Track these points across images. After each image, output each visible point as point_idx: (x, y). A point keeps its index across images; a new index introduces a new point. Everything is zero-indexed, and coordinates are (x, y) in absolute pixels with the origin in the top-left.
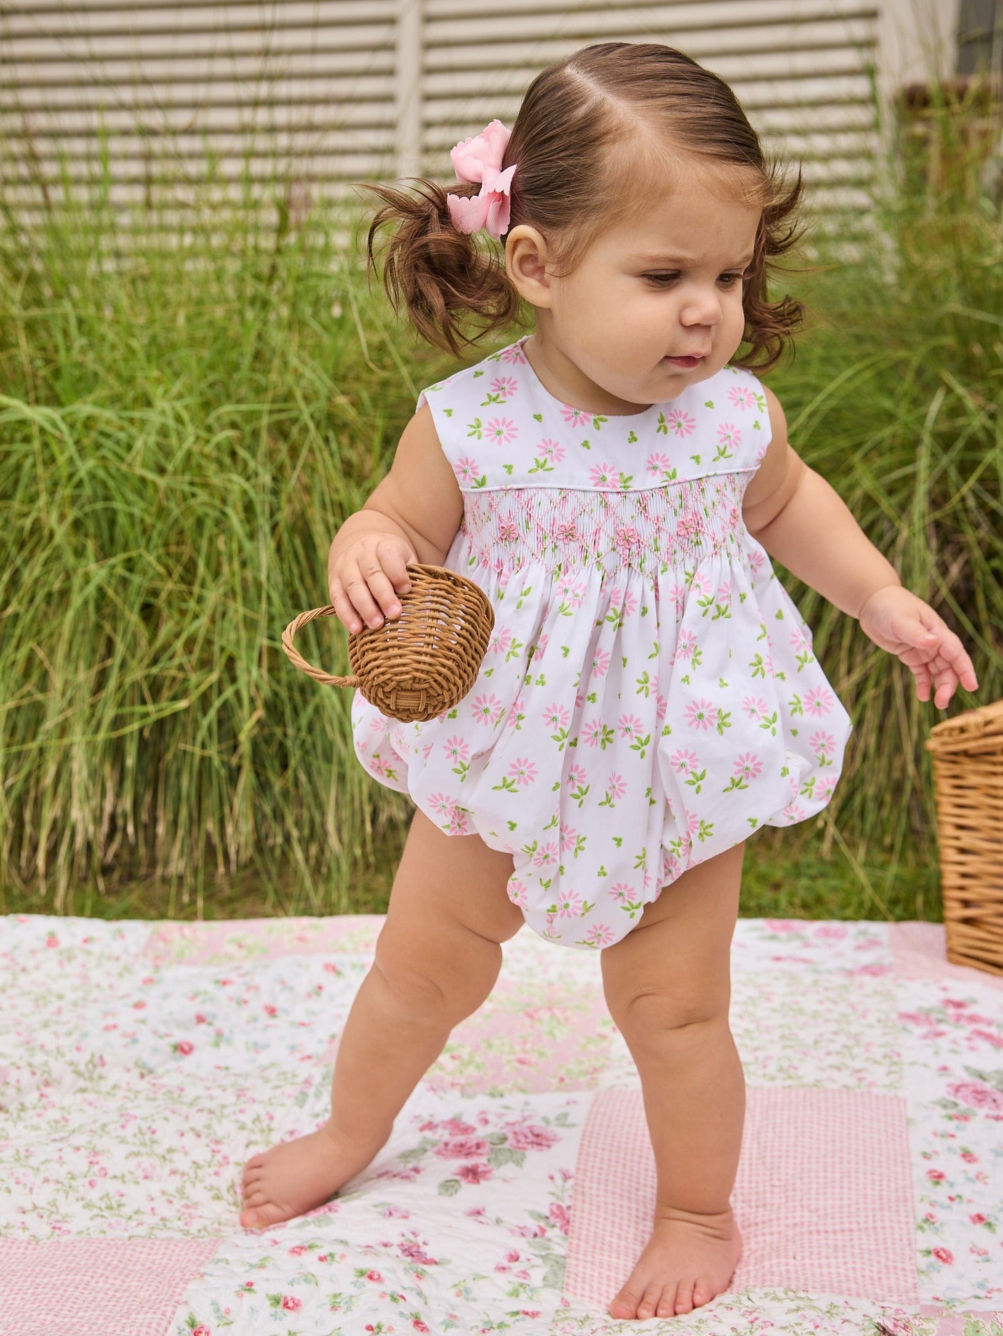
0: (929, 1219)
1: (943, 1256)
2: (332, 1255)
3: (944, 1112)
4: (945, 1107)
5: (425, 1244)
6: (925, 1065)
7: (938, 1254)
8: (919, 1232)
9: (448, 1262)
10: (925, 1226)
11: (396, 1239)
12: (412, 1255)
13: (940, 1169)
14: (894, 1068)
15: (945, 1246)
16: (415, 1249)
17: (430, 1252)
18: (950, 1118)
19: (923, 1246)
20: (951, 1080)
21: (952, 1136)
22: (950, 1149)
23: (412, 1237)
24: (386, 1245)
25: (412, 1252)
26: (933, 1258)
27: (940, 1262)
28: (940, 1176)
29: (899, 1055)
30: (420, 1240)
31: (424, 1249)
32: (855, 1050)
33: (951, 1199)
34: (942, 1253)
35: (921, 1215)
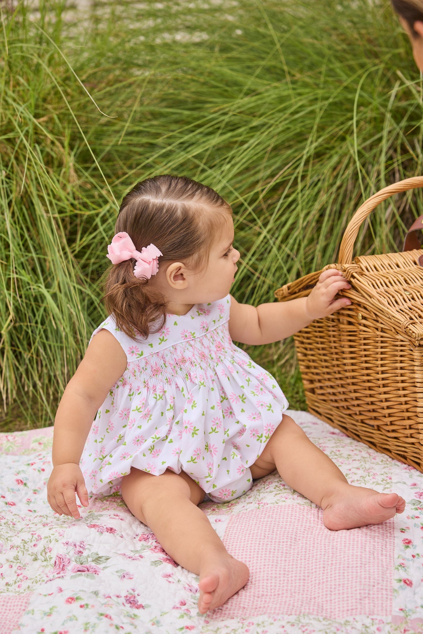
0: (402, 565)
1: (408, 583)
2: (87, 605)
3: (413, 507)
4: (414, 504)
5: (138, 595)
6: (405, 483)
7: (405, 582)
8: (396, 570)
9: (149, 606)
10: (400, 568)
11: (124, 594)
12: (130, 603)
13: (409, 538)
14: (388, 486)
15: (410, 578)
16: (132, 599)
17: (140, 601)
18: (417, 509)
19: (397, 577)
20: (418, 490)
21: (417, 517)
22: (415, 525)
23: (132, 592)
24: (118, 597)
25: (132, 601)
26: (402, 583)
27: (406, 585)
28: (409, 542)
29: (390, 479)
30: (136, 593)
31: (138, 598)
32: (367, 478)
33: (413, 556)
34: (407, 581)
35: (397, 563)
